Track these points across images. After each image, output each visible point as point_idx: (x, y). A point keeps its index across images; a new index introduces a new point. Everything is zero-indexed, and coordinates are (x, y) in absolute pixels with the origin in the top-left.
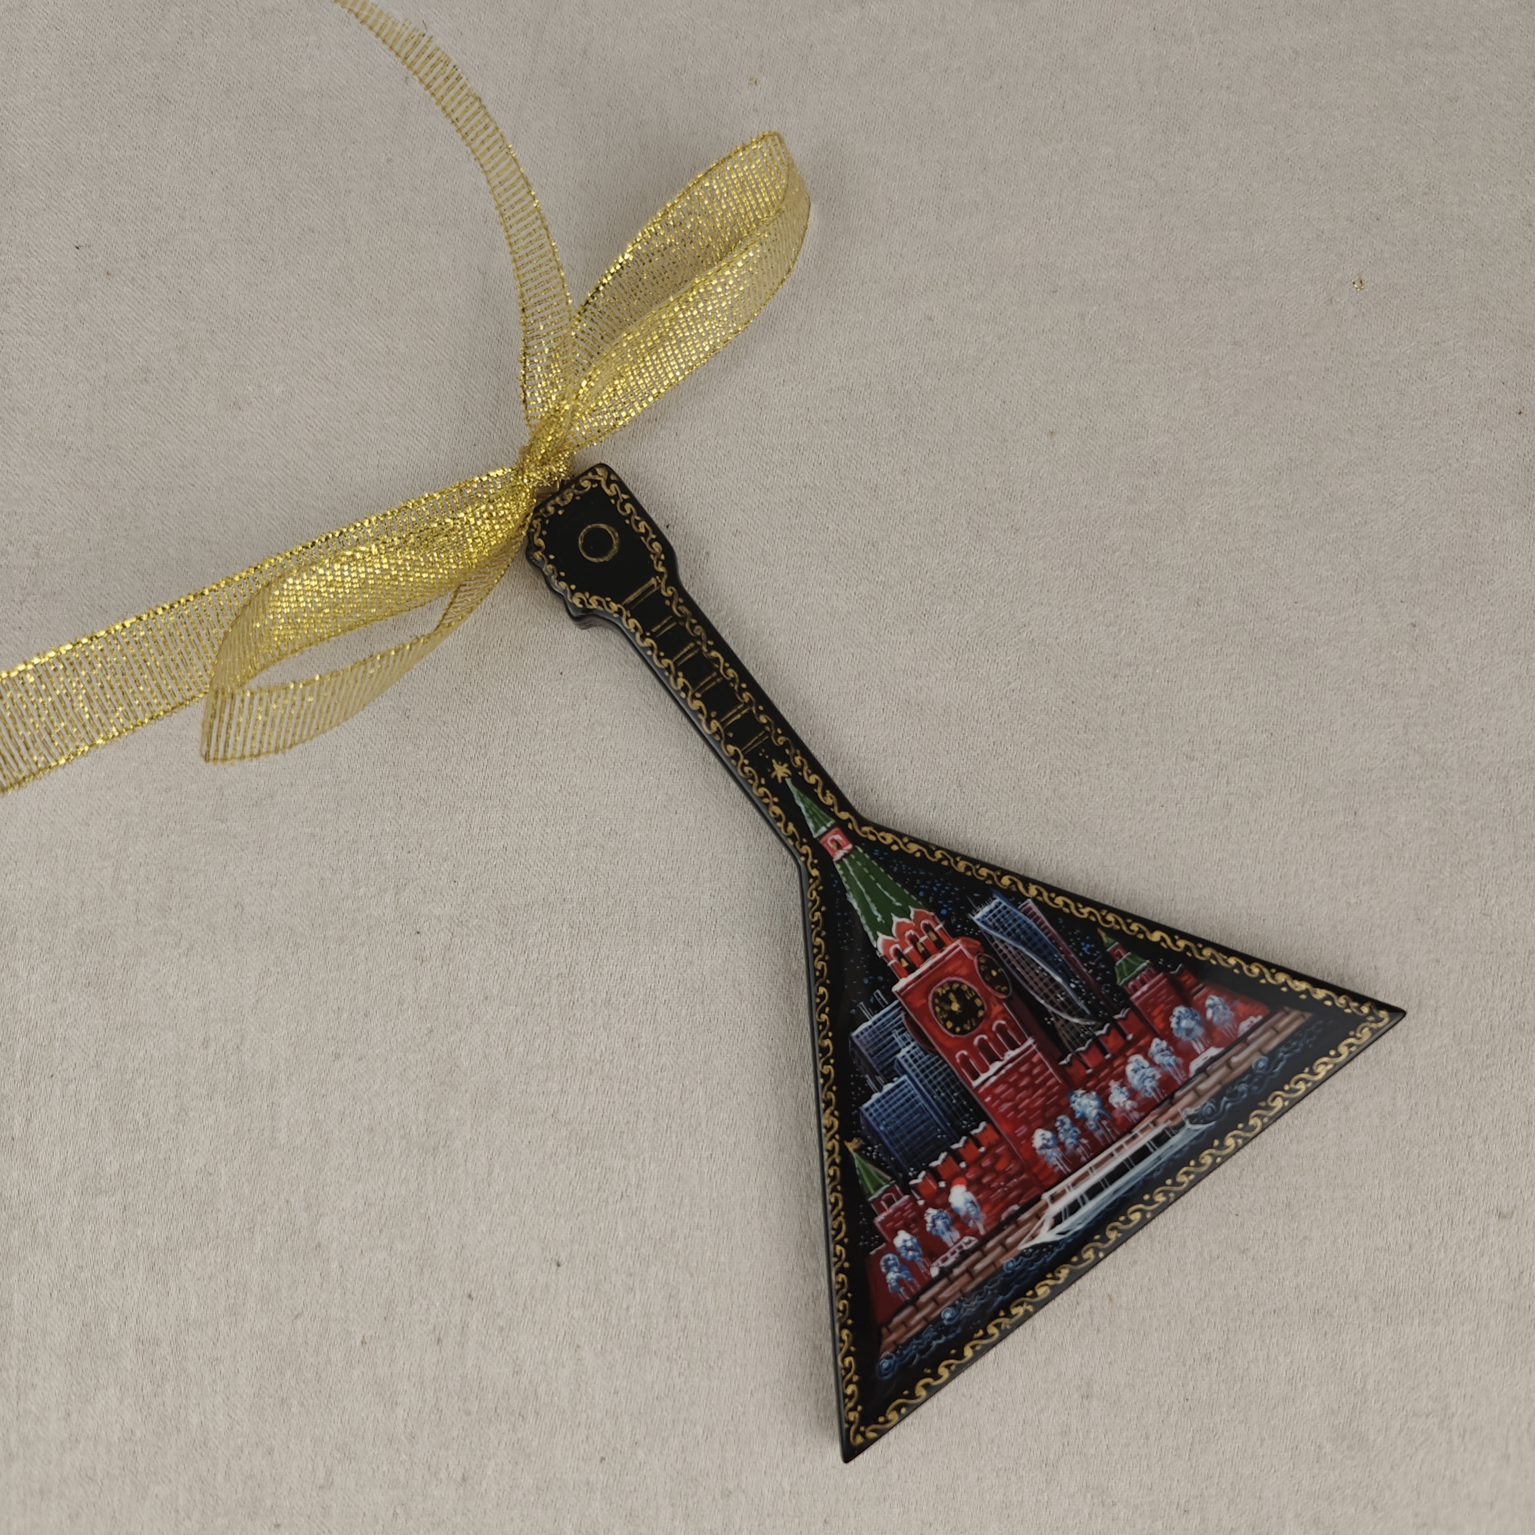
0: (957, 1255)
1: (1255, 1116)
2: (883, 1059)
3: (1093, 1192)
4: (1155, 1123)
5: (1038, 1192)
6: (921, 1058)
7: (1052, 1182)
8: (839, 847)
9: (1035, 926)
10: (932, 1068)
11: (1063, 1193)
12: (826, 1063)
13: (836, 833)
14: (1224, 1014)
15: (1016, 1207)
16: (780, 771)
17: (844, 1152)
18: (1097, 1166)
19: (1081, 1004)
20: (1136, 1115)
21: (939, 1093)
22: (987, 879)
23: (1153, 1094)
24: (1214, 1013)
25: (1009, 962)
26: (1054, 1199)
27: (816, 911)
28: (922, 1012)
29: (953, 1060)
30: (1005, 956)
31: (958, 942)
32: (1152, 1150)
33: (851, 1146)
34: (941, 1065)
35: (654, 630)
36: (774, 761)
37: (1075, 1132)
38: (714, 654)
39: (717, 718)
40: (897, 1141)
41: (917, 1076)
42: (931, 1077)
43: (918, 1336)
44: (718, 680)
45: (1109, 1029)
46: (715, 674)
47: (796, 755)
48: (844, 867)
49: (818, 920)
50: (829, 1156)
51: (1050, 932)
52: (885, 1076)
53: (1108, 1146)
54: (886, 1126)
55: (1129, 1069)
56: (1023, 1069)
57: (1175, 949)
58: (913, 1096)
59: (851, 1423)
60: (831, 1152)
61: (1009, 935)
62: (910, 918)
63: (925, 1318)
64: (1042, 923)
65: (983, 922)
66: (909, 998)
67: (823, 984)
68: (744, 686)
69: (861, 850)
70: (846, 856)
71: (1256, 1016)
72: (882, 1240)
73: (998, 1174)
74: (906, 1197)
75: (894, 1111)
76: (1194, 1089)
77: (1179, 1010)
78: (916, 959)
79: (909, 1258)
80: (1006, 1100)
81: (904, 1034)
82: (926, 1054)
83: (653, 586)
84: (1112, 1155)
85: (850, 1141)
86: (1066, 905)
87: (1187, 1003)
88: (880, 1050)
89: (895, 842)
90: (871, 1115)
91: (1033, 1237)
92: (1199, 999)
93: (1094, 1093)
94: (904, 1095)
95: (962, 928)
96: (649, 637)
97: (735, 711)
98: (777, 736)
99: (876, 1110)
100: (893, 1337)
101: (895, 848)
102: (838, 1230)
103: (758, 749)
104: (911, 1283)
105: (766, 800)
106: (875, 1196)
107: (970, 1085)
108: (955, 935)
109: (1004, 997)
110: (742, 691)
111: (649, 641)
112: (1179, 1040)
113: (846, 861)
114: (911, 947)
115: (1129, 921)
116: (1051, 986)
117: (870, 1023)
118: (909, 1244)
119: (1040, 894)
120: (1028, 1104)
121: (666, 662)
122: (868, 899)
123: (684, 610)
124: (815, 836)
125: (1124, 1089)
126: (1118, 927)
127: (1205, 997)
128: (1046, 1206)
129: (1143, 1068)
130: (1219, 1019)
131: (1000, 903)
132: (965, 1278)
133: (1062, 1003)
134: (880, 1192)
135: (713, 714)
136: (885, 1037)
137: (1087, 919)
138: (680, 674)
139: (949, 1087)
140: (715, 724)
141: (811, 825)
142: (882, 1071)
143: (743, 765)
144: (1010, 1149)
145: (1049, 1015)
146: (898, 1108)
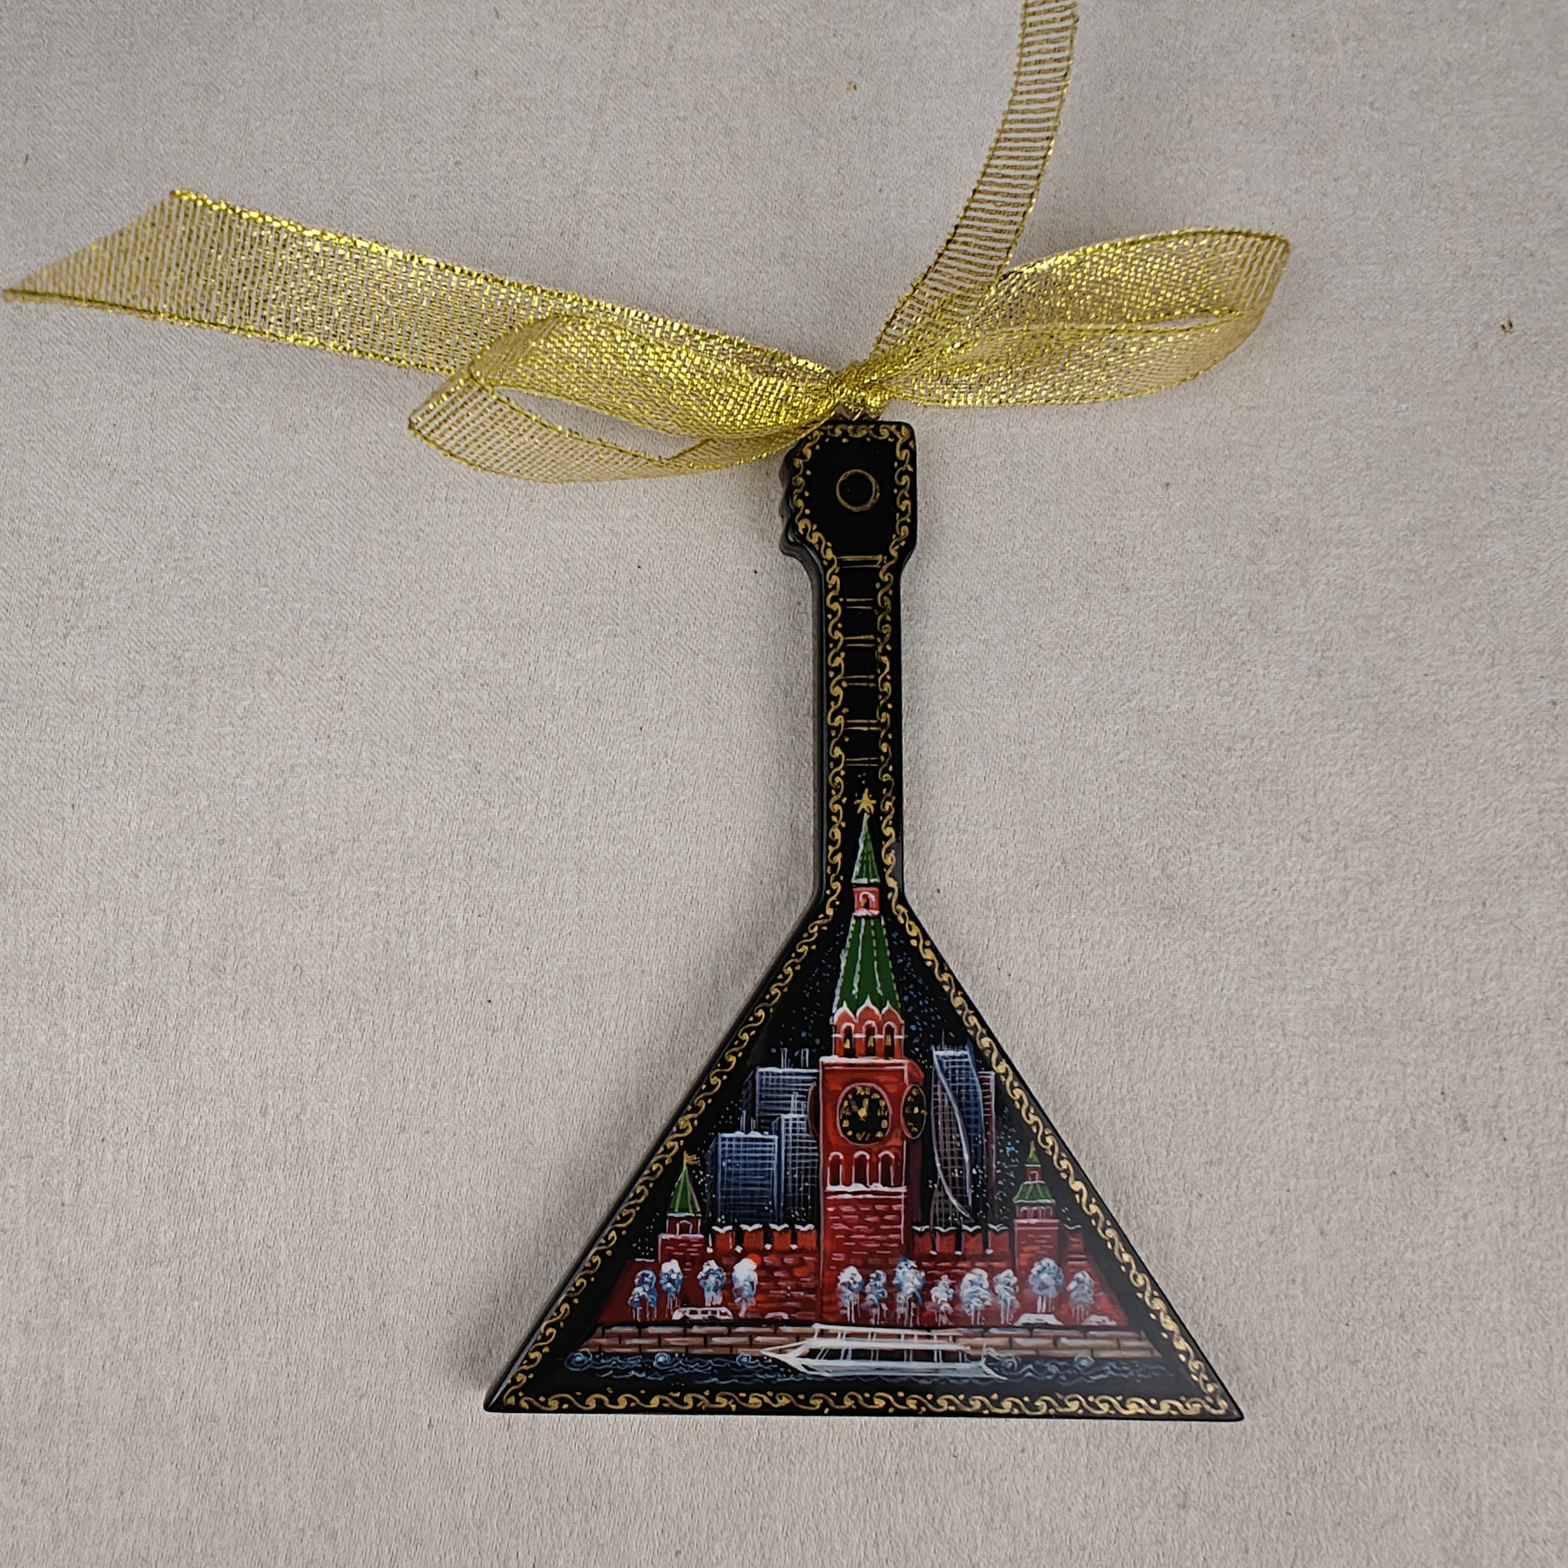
0: (706, 1316)
1: (1044, 1400)
2: (769, 1108)
3: (860, 1354)
4: (955, 1339)
5: (813, 1318)
6: (801, 1132)
7: (831, 1319)
8: (867, 906)
9: (980, 1098)
10: (804, 1148)
11: (834, 1335)
12: (719, 1075)
13: (872, 892)
14: (1084, 1295)
15: (785, 1316)
16: (866, 803)
17: (678, 1158)
18: (879, 1336)
19: (969, 1192)
20: (944, 1320)
21: (794, 1172)
22: (971, 1028)
23: (972, 1314)
24: (1076, 1288)
25: (936, 1110)
26: (822, 1334)
27: (806, 944)
28: (831, 1096)
29: (826, 1158)
30: (936, 1103)
31: (905, 1061)
32: (935, 1358)
33: (687, 1159)
34: (813, 1151)
35: (848, 600)
36: (867, 790)
37: (883, 1293)
38: (885, 659)
39: (846, 717)
40: (729, 1184)
41: (787, 1144)
42: (797, 1154)
43: (623, 1356)
44: (872, 685)
45: (977, 1231)
46: (872, 677)
47: (889, 799)
48: (858, 926)
49: (802, 954)
50: (663, 1153)
51: (990, 1112)
52: (760, 1124)
53: (901, 1327)
54: (728, 1165)
55: (969, 1277)
56: (879, 1207)
57: (1085, 1209)
58: (770, 1158)
59: (514, 1381)
60: (667, 1151)
61: (953, 1088)
62: (880, 1011)
63: (640, 1346)
64: (990, 1100)
65: (940, 1062)
66: (828, 1077)
67: (766, 1010)
68: (890, 706)
69: (883, 923)
70: (867, 918)
71: (1111, 1319)
72: (654, 1255)
73: (793, 1277)
74: (701, 1236)
75: (745, 1158)
76: (1010, 1337)
77: (1048, 1262)
78: (860, 1049)
79: (664, 1288)
80: (845, 1223)
81: (803, 1103)
82: (808, 1132)
83: (875, 562)
84: (899, 1336)
85: (690, 1154)
86: (1021, 1101)
87: (1059, 1263)
88: (772, 1099)
89: (917, 938)
90: (723, 1146)
91: (781, 1352)
92: (1073, 1267)
93: (923, 1274)
94: (763, 1152)
95: (918, 1053)
96: (840, 603)
97: (865, 721)
98: (886, 771)
99: (730, 1146)
100: (603, 1341)
101: (914, 943)
102: (624, 1219)
103: (861, 770)
104: (651, 1309)
105: (834, 819)
106: (676, 1215)
107: (825, 1186)
108: (908, 1055)
109: (909, 1136)
110: (884, 709)
111: (836, 606)
112: (1030, 1286)
113: (863, 921)
114: (864, 1036)
115: (1064, 1155)
116: (956, 1158)
117: (780, 1071)
118: (674, 1276)
119: (1006, 1075)
120: (862, 1240)
121: (838, 635)
122: (858, 967)
123: (888, 603)
124: (854, 881)
125: (951, 1291)
126: (1050, 1153)
127: (1080, 1269)
128: (811, 1335)
129: (981, 1285)
130: (1077, 1296)
131: (966, 1057)
132: (700, 1341)
133: (954, 1178)
134: (683, 1215)
135: (845, 710)
136: (784, 1092)
137: (1029, 1126)
138: (843, 655)
139: (806, 1173)
140: (839, 720)
141: (857, 869)
142: (760, 1118)
143: (838, 774)
144: (817, 1264)
145: (935, 1179)
146: (750, 1158)
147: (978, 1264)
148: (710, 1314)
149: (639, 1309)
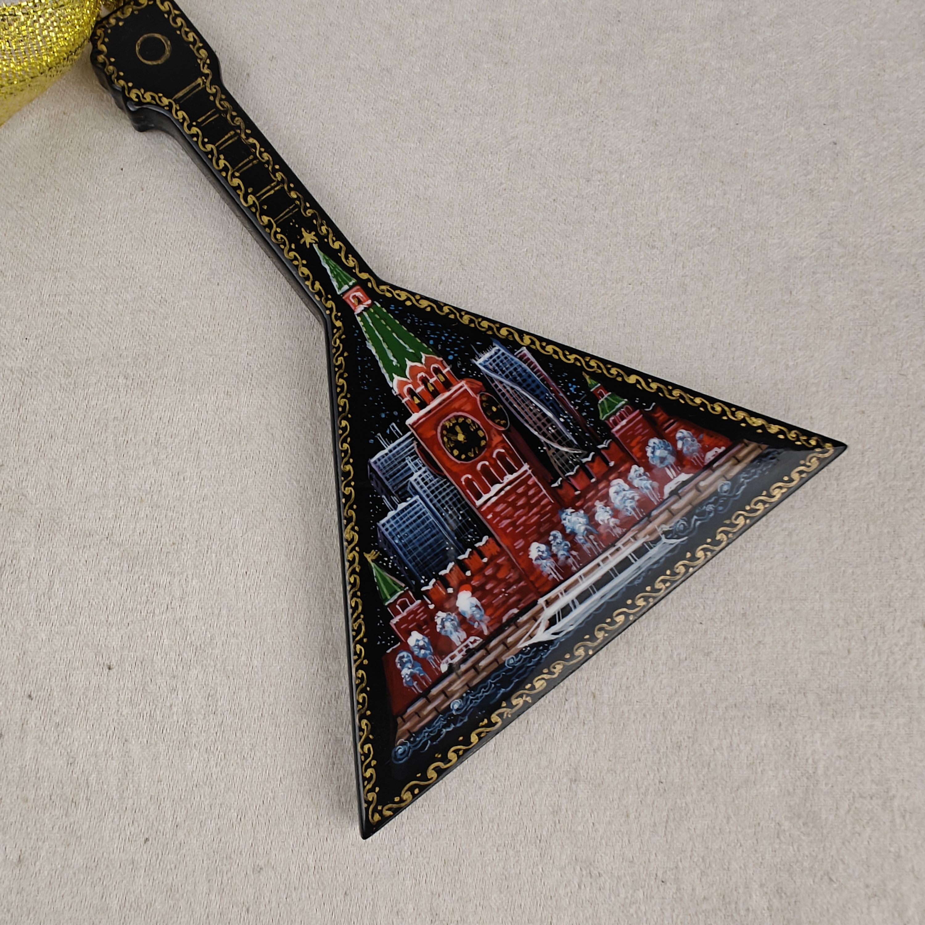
0: (463, 653)
1: (720, 533)
2: (397, 481)
3: (583, 597)
4: (635, 538)
5: (535, 598)
6: (431, 481)
7: (547, 589)
8: (360, 302)
9: (529, 370)
10: (441, 489)
11: (557, 598)
12: (348, 485)
13: (357, 291)
14: (692, 445)
15: (515, 611)
16: (309, 238)
17: (363, 562)
18: (586, 575)
19: (569, 435)
20: (618, 531)
21: (447, 511)
22: (488, 330)
23: (633, 513)
24: (683, 444)
25: (507, 399)
26: (548, 603)
27: (339, 356)
28: (432, 442)
29: (459, 483)
30: (503, 395)
31: (463, 383)
32: (633, 561)
33: (369, 557)
34: (448, 487)
35: (199, 120)
36: (303, 229)
37: (567, 545)
38: (251, 140)
39: (253, 194)
40: (410, 552)
41: (428, 496)
42: (440, 497)
43: (429, 724)
44: (255, 162)
45: (593, 457)
46: (251, 157)
47: (322, 225)
48: (364, 319)
49: (341, 364)
50: (350, 567)
51: (542, 374)
52: (400, 496)
53: (596, 557)
54: (400, 539)
55: (612, 491)
56: (520, 490)
57: (649, 390)
58: (424, 514)
59: (369, 803)
60: (352, 563)
61: (507, 377)
62: (422, 363)
63: (435, 709)
64: (535, 367)
65: (485, 367)
66: (420, 431)
67: (345, 418)
68: (277, 167)
69: (379, 305)
70: (366, 309)
71: (720, 448)
72: (397, 640)
73: (500, 581)
74: (419, 602)
75: (407, 526)
76: (668, 508)
77: (654, 441)
78: (427, 397)
79: (421, 656)
80: (507, 518)
81: (417, 461)
82: (435, 477)
83: (199, 84)
84: (598, 565)
85: (368, 552)
86: (555, 352)
87: (660, 437)
88: (395, 474)
89: (408, 299)
90: (387, 530)
91: (531, 637)
92: (671, 432)
93: (582, 512)
94: (416, 513)
95: (466, 371)
96: (194, 126)
97: (269, 187)
98: (306, 209)
99: (391, 526)
100: (408, 725)
101: (408, 303)
102: (358, 631)
103: (289, 220)
104: (423, 677)
105: (296, 263)
106: (391, 601)
107: (474, 504)
108: (461, 377)
109: (503, 429)
110: (275, 171)
111: (195, 130)
112: (654, 466)
113: (365, 314)
114: (423, 387)
115: (609, 366)
116: (544, 420)
117: (386, 451)
118: (421, 643)
119: (533, 343)
120: (525, 521)
121: (209, 147)
122: (385, 346)
123: (226, 104)
124: (339, 293)
125: (608, 508)
126: (600, 371)
127: (676, 430)
128: (542, 609)
129: (624, 490)
130: (688, 449)
131: (499, 350)
132: (472, 672)
133: (553, 434)
134: (395, 597)
135: (250, 190)
136: (399, 463)
137: (574, 364)
138: (222, 157)
139: (455, 506)
140: (251, 199)
141: (335, 284)
142: (397, 492)
143: (276, 232)
144: (509, 560)
145: (542, 445)
146: (411, 524)
147: (611, 478)
148: (465, 649)
149: (415, 683)
